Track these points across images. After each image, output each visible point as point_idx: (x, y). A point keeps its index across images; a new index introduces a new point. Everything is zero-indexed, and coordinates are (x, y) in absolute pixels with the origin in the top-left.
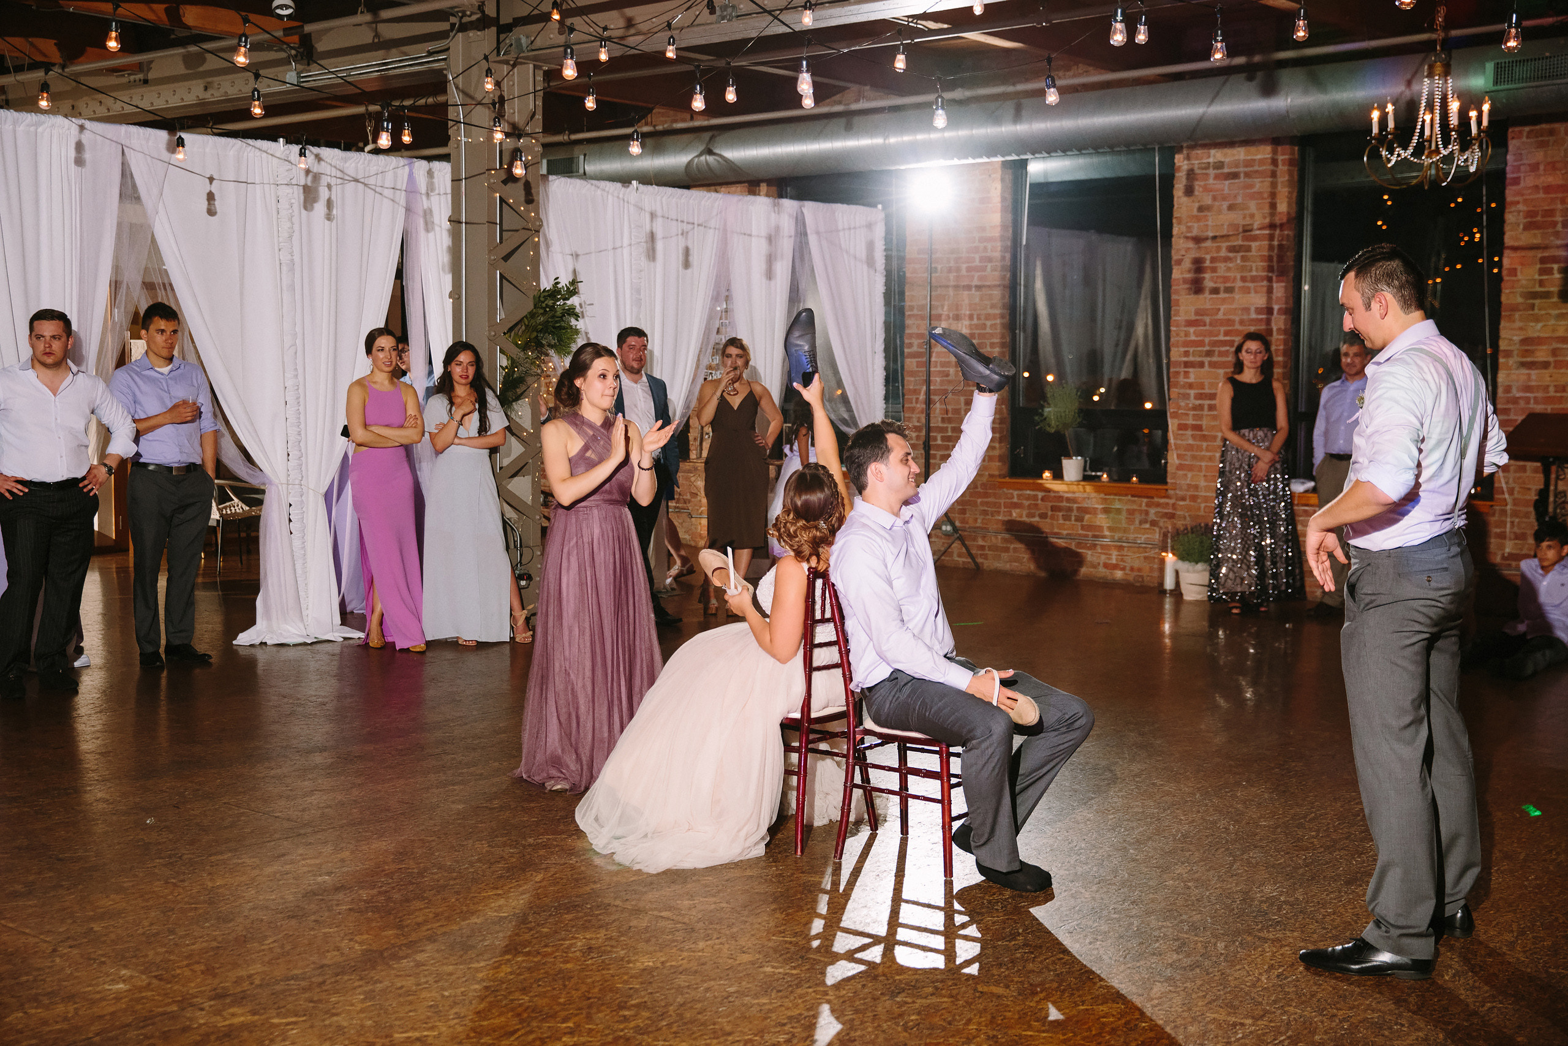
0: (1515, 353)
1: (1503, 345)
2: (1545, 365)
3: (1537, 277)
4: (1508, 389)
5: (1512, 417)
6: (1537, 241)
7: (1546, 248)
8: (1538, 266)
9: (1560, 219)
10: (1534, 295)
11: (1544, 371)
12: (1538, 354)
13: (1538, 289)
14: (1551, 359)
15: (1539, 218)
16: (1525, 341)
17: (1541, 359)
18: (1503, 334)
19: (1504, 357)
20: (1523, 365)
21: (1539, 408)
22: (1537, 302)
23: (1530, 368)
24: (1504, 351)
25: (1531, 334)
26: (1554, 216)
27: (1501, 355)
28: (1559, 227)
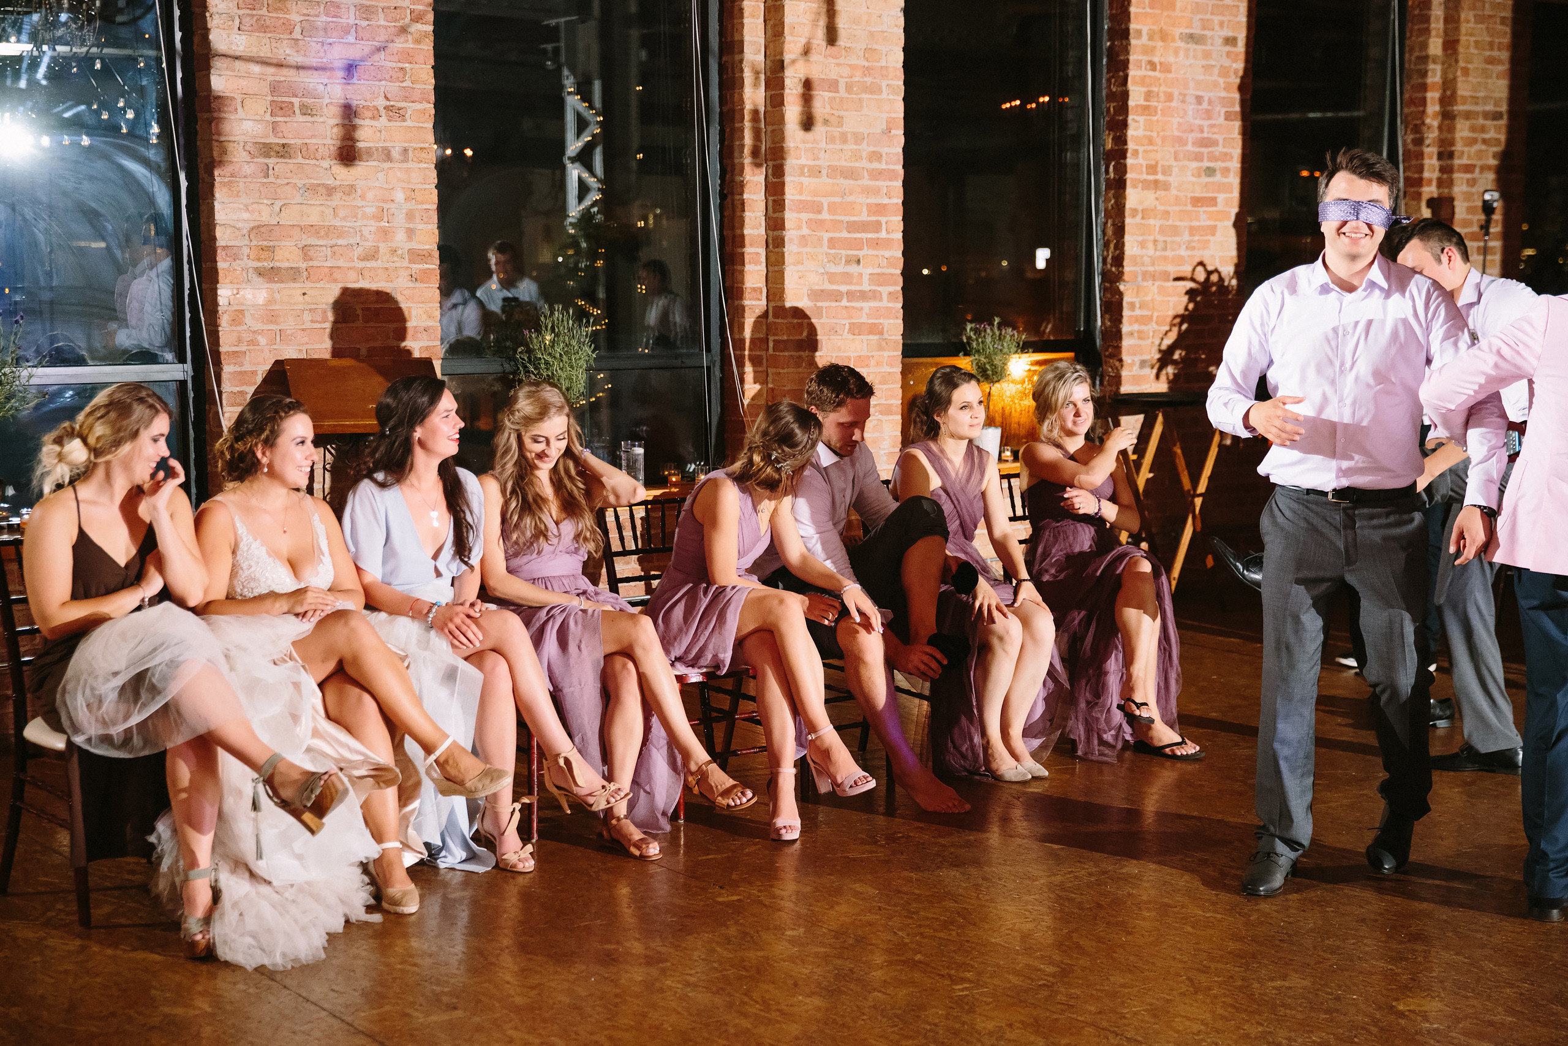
0: (246, 251)
1: (223, 237)
2: (294, 274)
3: (268, 117)
4: (238, 317)
5: (247, 367)
6: (265, 52)
7: (280, 65)
8: (270, 98)
9: (298, 18)
10: (267, 150)
11: (293, 285)
12: (279, 254)
13: (272, 140)
14: (303, 265)
15: (264, 11)
16: (257, 229)
17: (286, 265)
18: (220, 215)
19: (225, 260)
20: (260, 273)
21: (290, 353)
22: (271, 161)
23: (271, 280)
24: (224, 248)
25: (265, 216)
26: (288, 12)
27: (220, 255)
28: (297, 34)
